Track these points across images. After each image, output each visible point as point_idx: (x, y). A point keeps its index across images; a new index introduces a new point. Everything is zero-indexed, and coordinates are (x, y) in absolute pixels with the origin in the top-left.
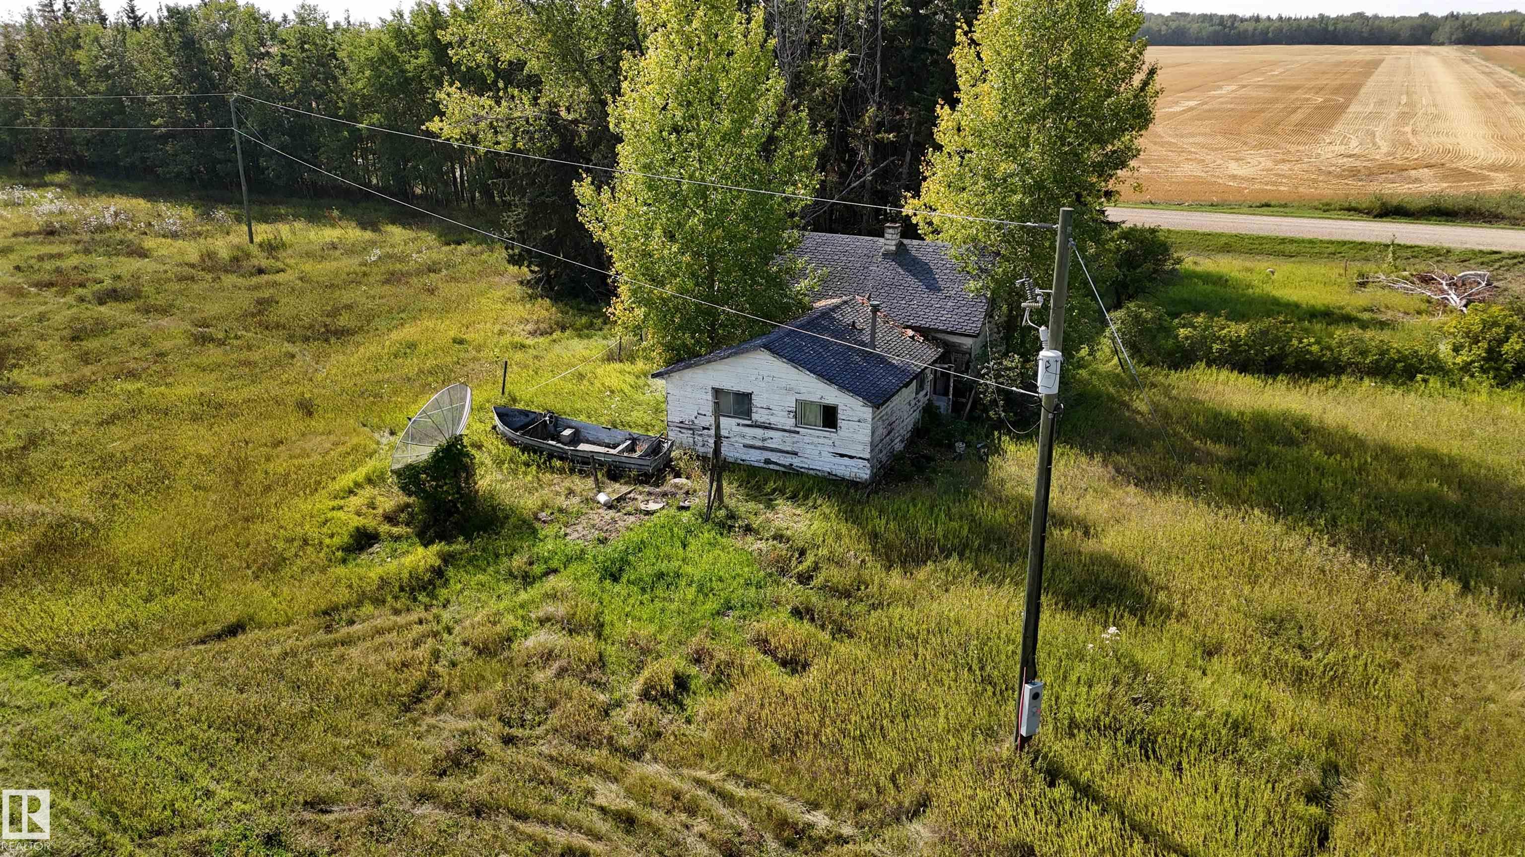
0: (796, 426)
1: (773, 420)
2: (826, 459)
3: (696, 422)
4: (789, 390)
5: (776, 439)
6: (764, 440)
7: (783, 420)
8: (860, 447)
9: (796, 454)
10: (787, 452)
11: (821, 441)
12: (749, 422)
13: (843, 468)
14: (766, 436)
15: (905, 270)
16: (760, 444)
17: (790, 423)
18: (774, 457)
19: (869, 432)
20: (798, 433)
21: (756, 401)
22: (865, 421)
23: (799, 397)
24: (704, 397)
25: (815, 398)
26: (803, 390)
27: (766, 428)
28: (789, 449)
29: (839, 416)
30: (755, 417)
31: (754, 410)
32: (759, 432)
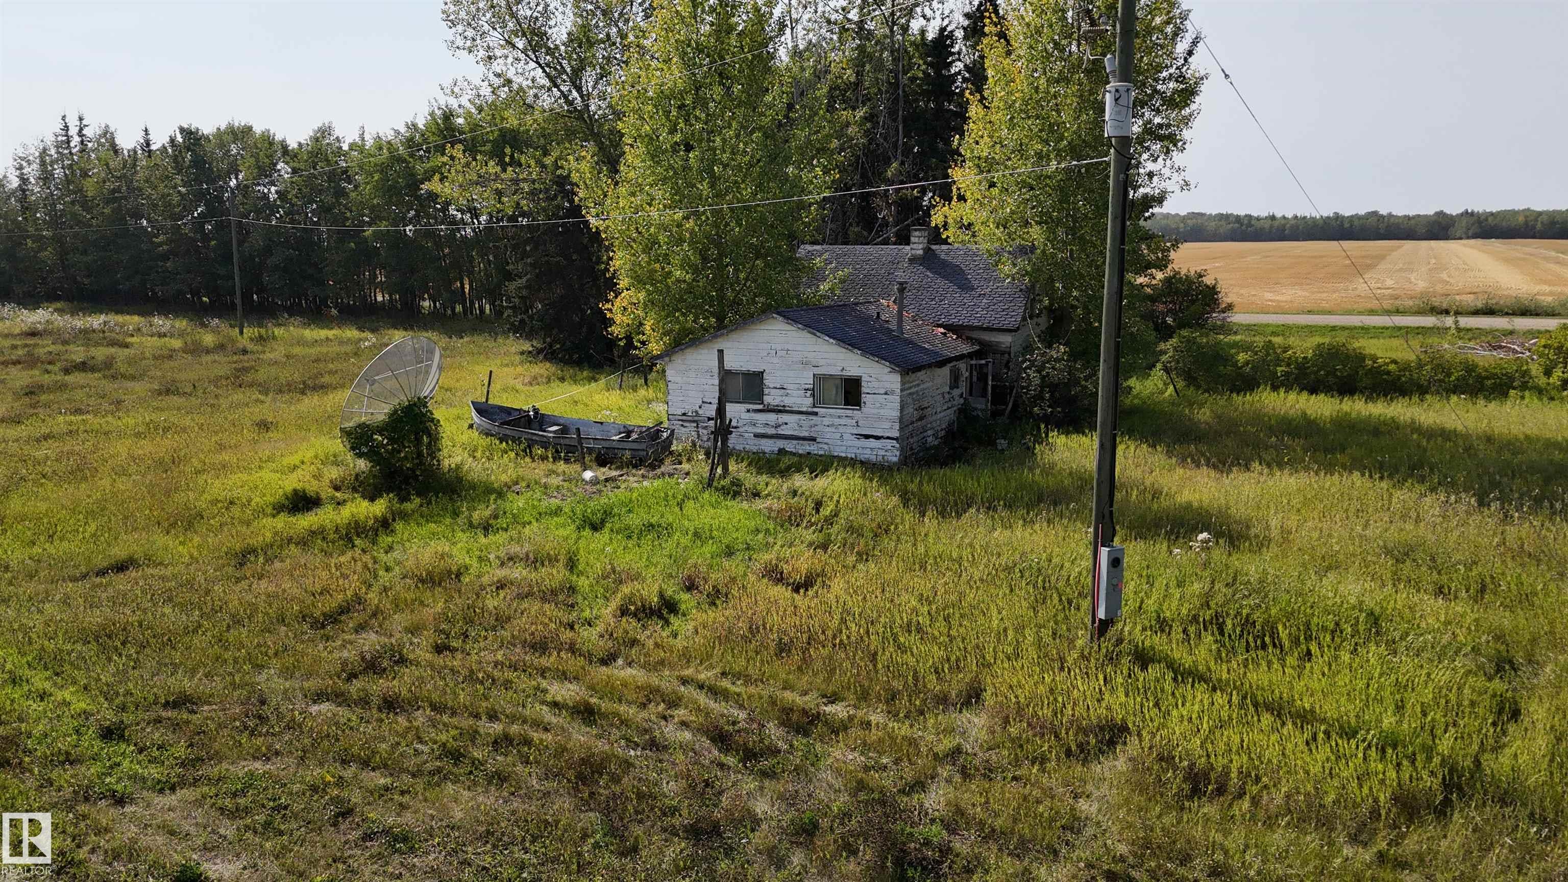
0: (814, 406)
1: (788, 401)
2: (850, 443)
3: (701, 412)
4: (805, 363)
5: (791, 424)
6: (777, 426)
7: (799, 401)
8: (887, 425)
9: (813, 439)
10: (804, 439)
11: (843, 421)
12: (761, 407)
13: (868, 451)
14: (780, 421)
15: (935, 273)
16: (772, 431)
17: (806, 403)
18: (790, 446)
19: (897, 405)
20: (816, 414)
21: (769, 381)
22: (893, 392)
23: (818, 371)
24: (710, 382)
25: (835, 371)
26: (822, 362)
27: (780, 411)
28: (806, 434)
29: (864, 390)
30: (767, 399)
31: (766, 391)
32: (772, 418)
